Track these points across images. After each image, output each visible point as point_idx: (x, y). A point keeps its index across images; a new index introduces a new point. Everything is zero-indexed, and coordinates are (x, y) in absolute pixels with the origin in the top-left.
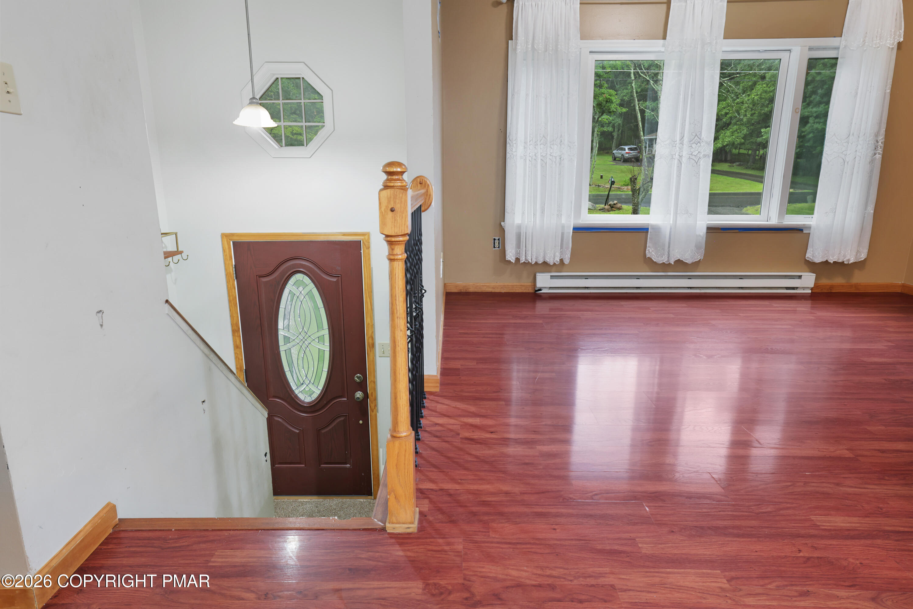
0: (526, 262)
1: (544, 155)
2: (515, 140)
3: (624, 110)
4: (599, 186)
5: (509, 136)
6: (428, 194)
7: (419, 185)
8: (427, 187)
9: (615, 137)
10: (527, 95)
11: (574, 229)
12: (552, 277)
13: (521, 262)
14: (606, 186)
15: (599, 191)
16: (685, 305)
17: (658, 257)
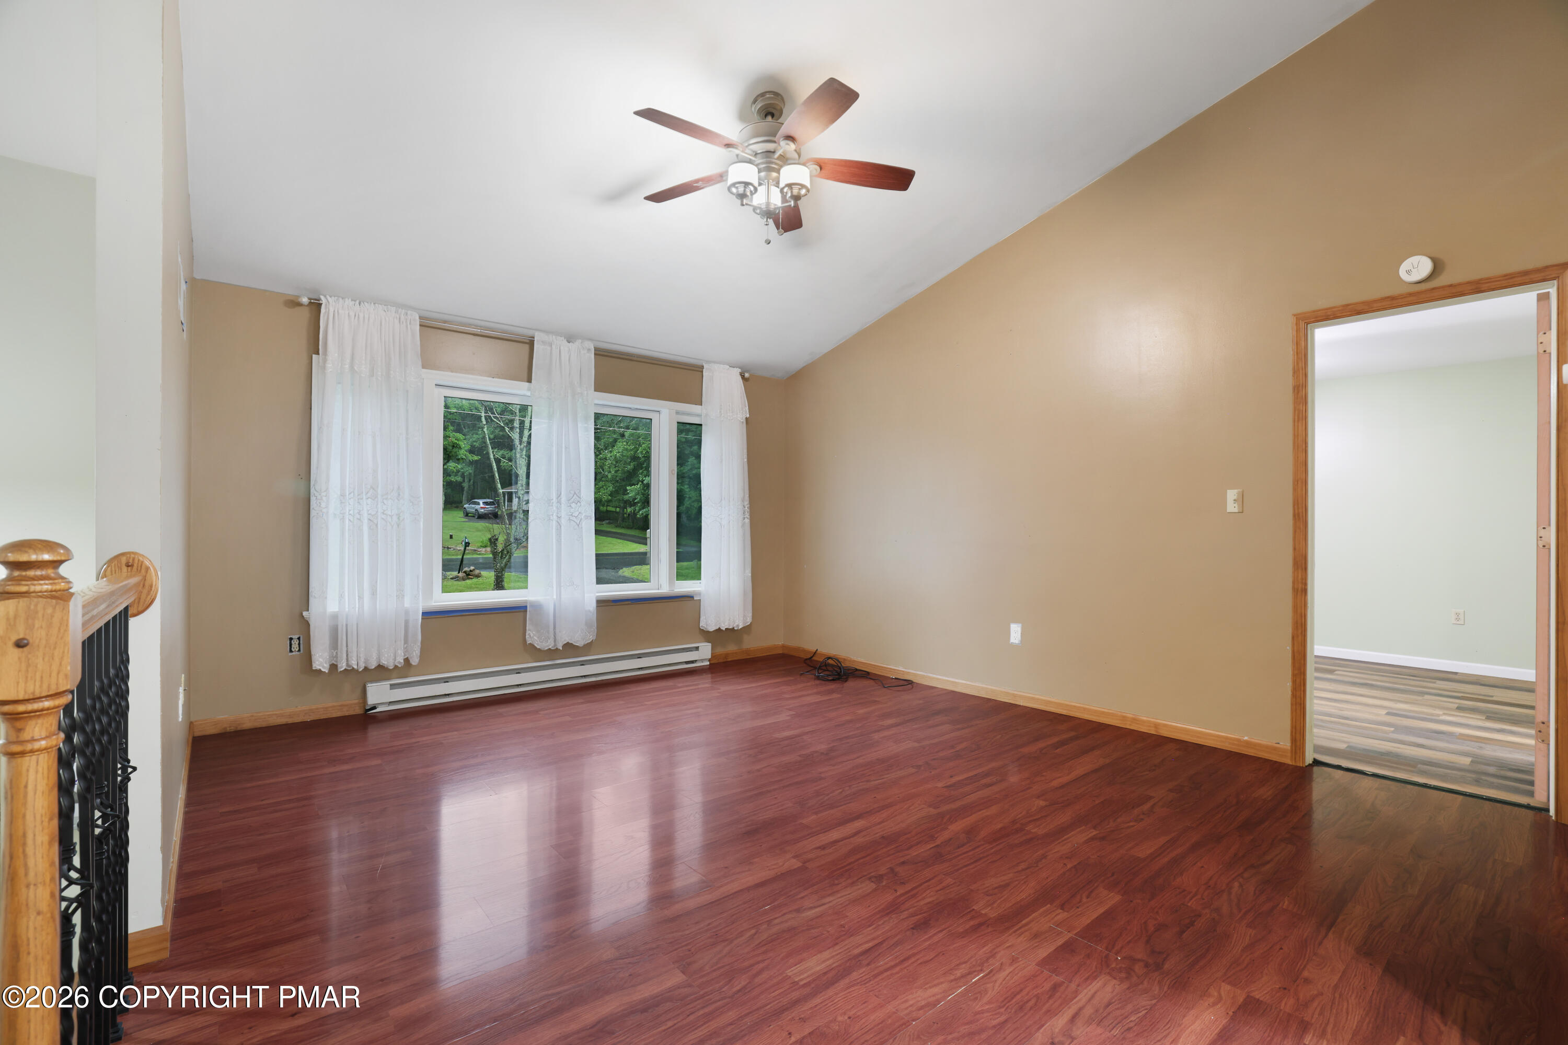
0: (349, 669)
1: (373, 513)
2: (325, 491)
3: (476, 458)
4: (448, 548)
5: (314, 485)
6: (147, 584)
7: (125, 569)
8: (143, 571)
9: (465, 489)
10: (344, 430)
11: (424, 614)
12: (393, 686)
13: (339, 670)
14: (459, 549)
15: (449, 555)
16: (582, 701)
17: (542, 642)
